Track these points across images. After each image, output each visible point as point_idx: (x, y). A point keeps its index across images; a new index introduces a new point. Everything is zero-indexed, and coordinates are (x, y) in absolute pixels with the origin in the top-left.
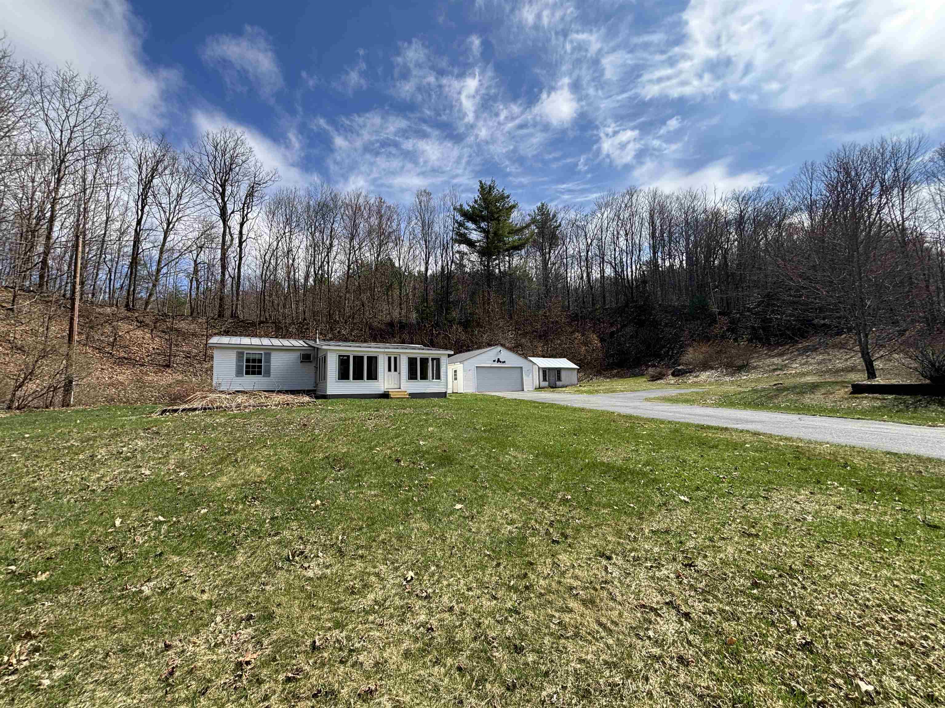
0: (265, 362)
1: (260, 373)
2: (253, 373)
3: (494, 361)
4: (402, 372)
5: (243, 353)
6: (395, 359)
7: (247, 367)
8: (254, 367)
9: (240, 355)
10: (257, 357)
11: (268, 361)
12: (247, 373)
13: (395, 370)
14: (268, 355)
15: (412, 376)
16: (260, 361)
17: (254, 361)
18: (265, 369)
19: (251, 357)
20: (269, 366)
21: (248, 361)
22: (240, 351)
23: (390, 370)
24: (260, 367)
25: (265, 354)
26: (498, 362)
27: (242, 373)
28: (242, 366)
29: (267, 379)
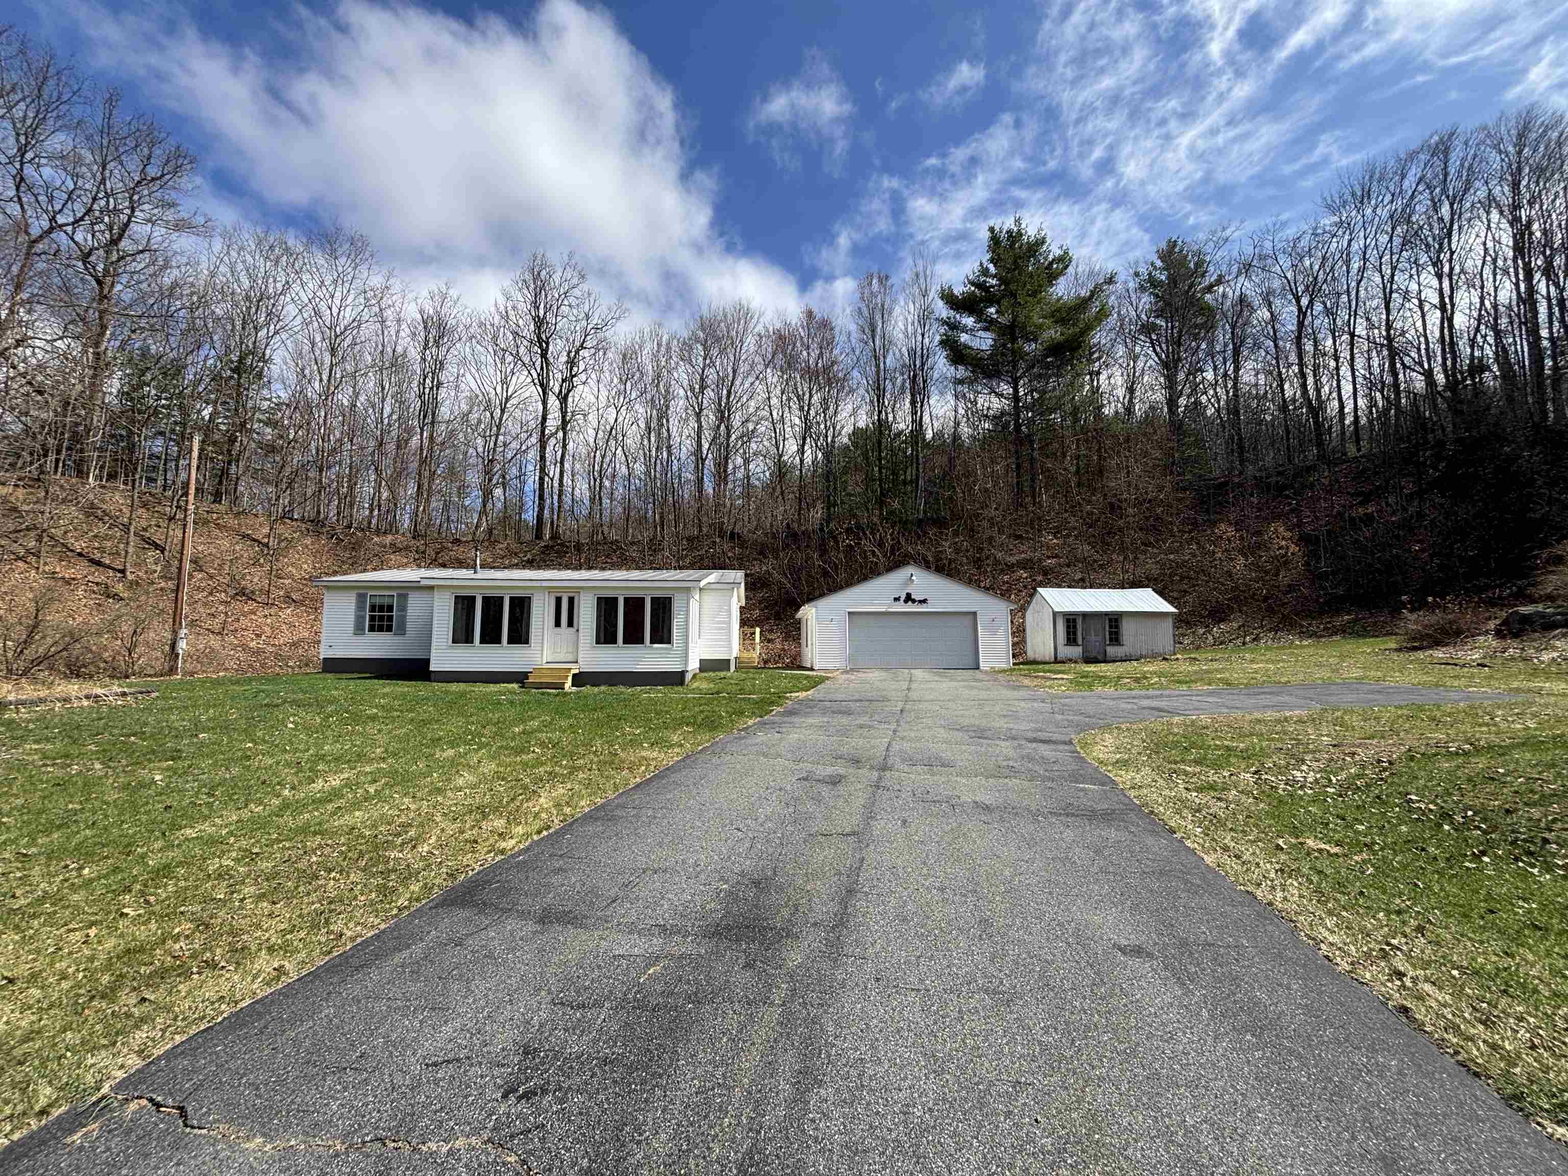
0: (398, 610)
1: (389, 629)
2: (381, 629)
3: (897, 599)
4: (581, 627)
5: (365, 595)
6: (571, 601)
7: (372, 618)
8: (381, 618)
9: (361, 598)
10: (386, 601)
11: (403, 608)
12: (372, 629)
13: (570, 624)
14: (403, 597)
15: (606, 636)
16: (390, 608)
17: (381, 608)
18: (398, 622)
19: (378, 601)
20: (404, 616)
21: (373, 608)
22: (361, 592)
23: (558, 624)
24: (390, 618)
25: (399, 595)
26: (906, 601)
27: (364, 630)
28: (364, 617)
29: (398, 640)
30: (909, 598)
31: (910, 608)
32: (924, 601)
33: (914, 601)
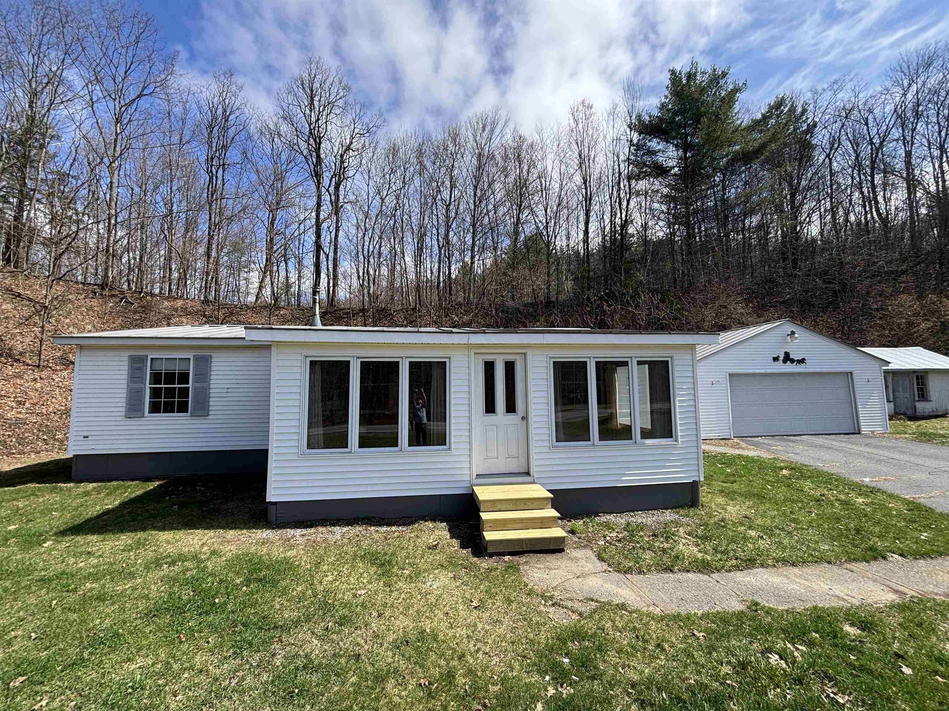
0: (196, 381)
1: (183, 408)
2: (169, 408)
3: (776, 359)
4: (532, 413)
5: (142, 360)
6: (510, 367)
7: (155, 393)
8: (170, 392)
9: (136, 363)
10: (177, 368)
11: (204, 377)
12: (155, 408)
13: (511, 408)
14: (204, 361)
16: (184, 377)
17: (170, 377)
18: (194, 397)
19: (163, 368)
20: (206, 389)
21: (156, 377)
22: (137, 354)
23: (490, 408)
24: (185, 393)
25: (198, 359)
26: (785, 361)
27: (142, 411)
28: (140, 392)
29: (199, 424)
30: (787, 358)
31: (789, 368)
32: (802, 361)
33: (792, 361)
